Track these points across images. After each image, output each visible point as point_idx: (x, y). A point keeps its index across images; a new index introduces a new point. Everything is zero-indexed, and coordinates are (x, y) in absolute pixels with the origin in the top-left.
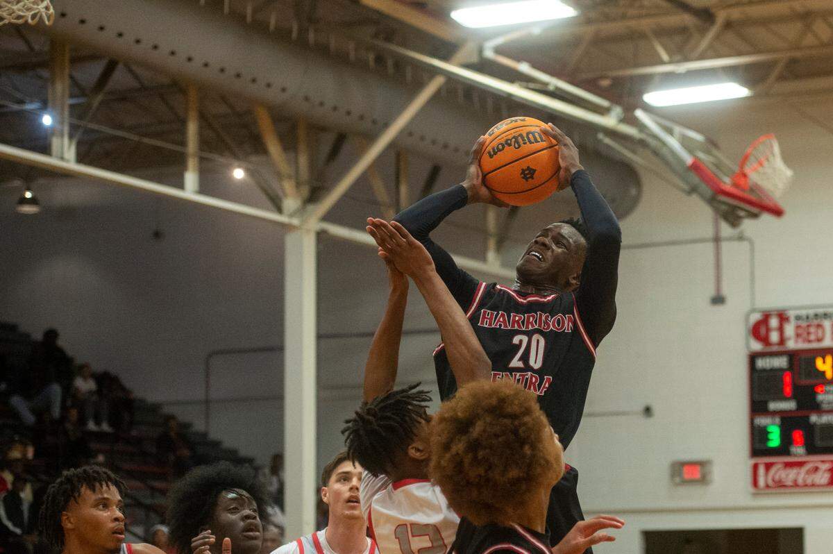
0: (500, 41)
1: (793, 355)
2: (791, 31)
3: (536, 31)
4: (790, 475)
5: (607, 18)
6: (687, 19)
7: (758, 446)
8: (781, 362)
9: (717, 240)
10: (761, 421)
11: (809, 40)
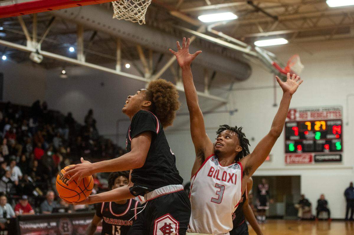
0: (213, 26)
1: (298, 123)
2: (299, 23)
3: (224, 23)
4: (297, 159)
5: (244, 19)
6: (269, 19)
7: (287, 151)
8: (294, 125)
9: (275, 87)
10: (288, 142)
11: (306, 25)
